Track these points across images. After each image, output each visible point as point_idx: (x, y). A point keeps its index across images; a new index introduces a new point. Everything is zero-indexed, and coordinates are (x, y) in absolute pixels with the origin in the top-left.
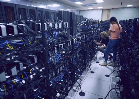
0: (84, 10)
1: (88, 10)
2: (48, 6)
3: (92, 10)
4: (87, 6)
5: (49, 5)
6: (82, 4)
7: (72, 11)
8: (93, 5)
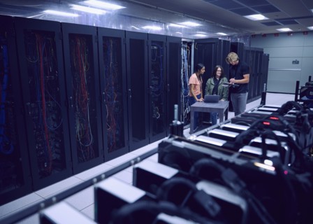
0: (265, 35)
1: (277, 34)
2: (169, 27)
3: (288, 33)
4: (278, 24)
5: (172, 25)
6: (267, 19)
7: (229, 37)
8: (296, 20)
